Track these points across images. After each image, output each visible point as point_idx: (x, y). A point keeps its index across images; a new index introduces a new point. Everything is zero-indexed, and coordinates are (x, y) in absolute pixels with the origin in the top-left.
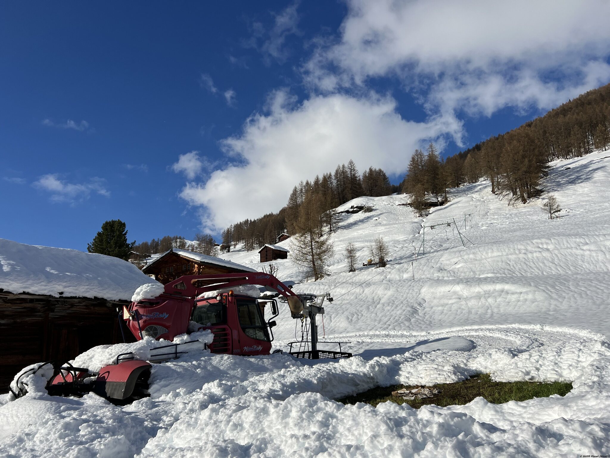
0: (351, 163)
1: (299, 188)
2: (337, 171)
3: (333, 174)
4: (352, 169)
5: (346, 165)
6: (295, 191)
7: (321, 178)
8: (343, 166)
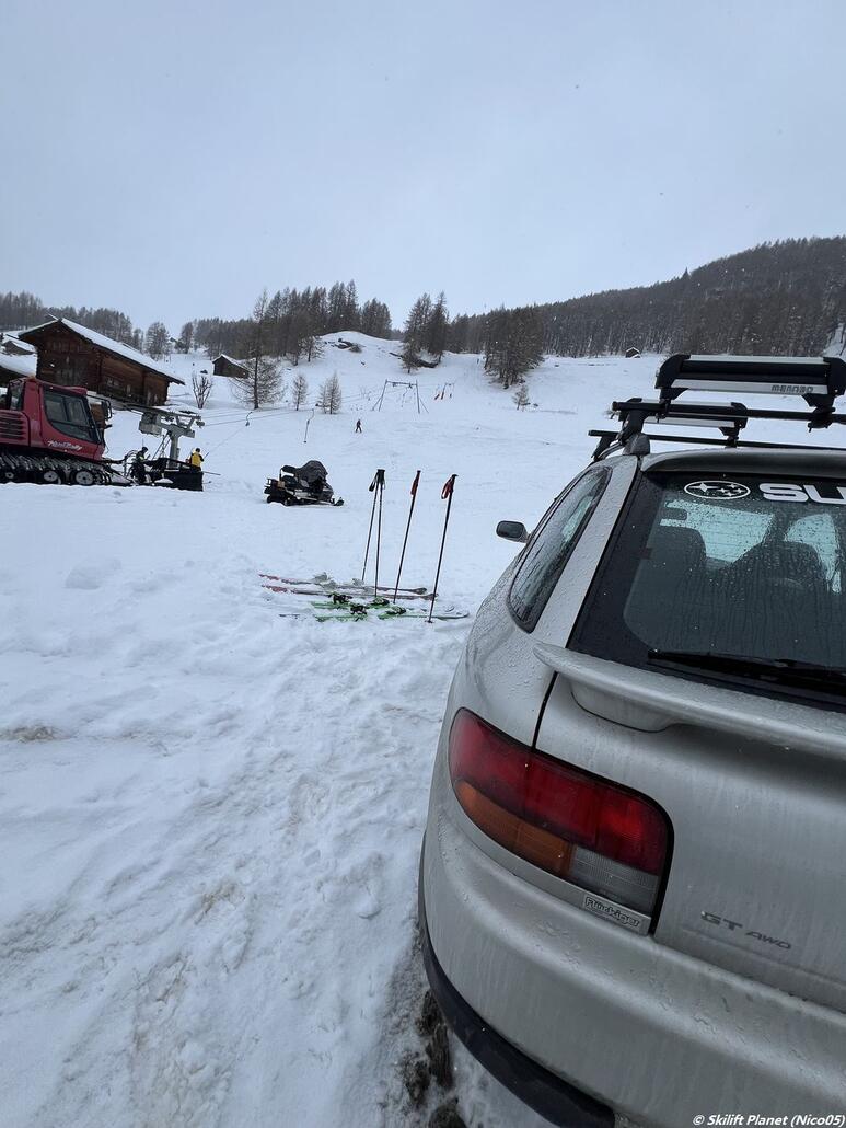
0: (352, 284)
1: (283, 296)
2: (334, 289)
3: (328, 291)
4: (352, 294)
5: (346, 286)
6: (278, 297)
7: (312, 290)
8: (342, 284)
